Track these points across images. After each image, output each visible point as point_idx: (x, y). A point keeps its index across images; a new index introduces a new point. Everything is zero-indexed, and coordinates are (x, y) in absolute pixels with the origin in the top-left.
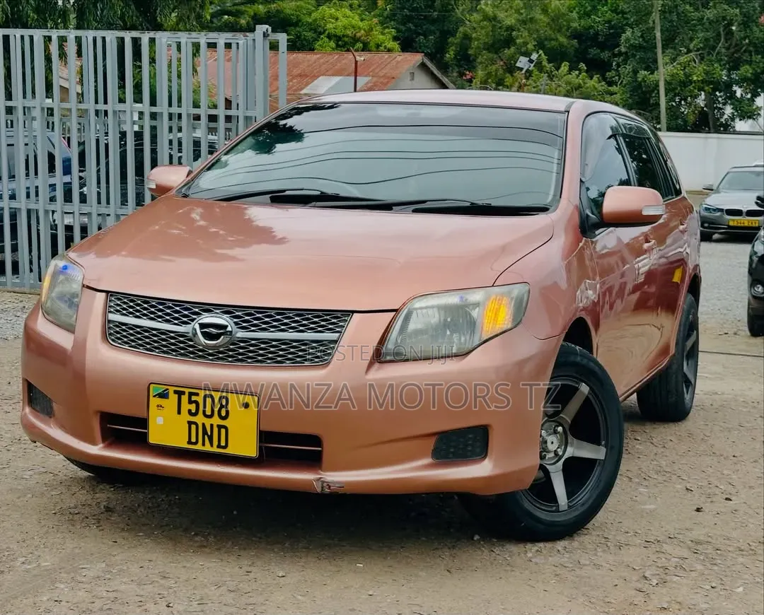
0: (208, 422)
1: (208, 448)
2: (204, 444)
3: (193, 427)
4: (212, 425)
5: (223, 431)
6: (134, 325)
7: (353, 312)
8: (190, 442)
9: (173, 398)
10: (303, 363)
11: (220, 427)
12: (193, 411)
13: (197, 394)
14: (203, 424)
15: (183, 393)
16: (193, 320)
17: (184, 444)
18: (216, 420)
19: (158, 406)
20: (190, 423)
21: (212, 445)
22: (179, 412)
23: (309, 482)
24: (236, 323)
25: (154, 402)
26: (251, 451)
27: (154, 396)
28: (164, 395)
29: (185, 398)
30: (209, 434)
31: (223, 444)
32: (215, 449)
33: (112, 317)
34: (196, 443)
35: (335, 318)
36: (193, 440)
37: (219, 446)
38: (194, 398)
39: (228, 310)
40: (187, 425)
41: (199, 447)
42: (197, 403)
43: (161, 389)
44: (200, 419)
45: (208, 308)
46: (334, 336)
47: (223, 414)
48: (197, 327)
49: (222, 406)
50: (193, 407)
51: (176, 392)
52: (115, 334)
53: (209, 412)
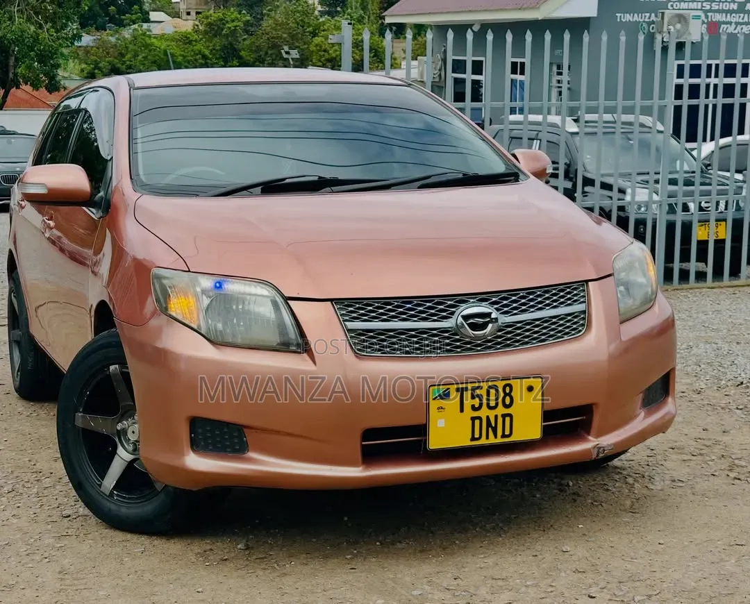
0: (492, 414)
1: (492, 440)
2: (487, 438)
3: (477, 422)
4: (496, 417)
5: (508, 419)
6: (382, 330)
7: (587, 281)
8: (473, 439)
9: (454, 395)
10: (563, 337)
11: (504, 416)
12: (477, 406)
14: (488, 417)
16: (453, 313)
17: (466, 442)
18: (501, 410)
19: (438, 408)
20: (473, 419)
21: (496, 437)
22: (462, 410)
23: (588, 451)
24: (497, 310)
25: (434, 405)
26: (535, 433)
27: (434, 399)
28: (446, 395)
30: (493, 425)
31: (507, 432)
32: (499, 440)
34: (479, 438)
35: (573, 290)
36: (477, 435)
37: (504, 436)
39: (482, 297)
40: (471, 422)
41: (483, 441)
44: (484, 412)
45: (462, 299)
46: (581, 307)
47: (508, 401)
48: (460, 319)
49: (506, 394)
50: (476, 402)
53: (493, 403)
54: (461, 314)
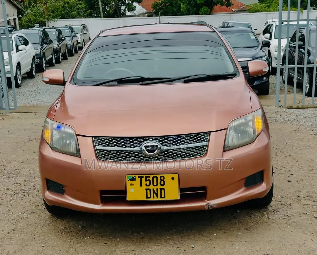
0: (155, 188)
1: (156, 199)
2: (154, 197)
3: (148, 191)
4: (157, 189)
5: (163, 191)
6: (110, 150)
7: (210, 132)
8: (147, 198)
9: (138, 180)
10: (193, 157)
11: (161, 189)
12: (148, 184)
13: (149, 177)
14: (153, 190)
15: (143, 177)
16: (141, 145)
17: (144, 199)
18: (159, 187)
19: (131, 184)
20: (147, 190)
21: (158, 197)
22: (141, 185)
23: (203, 206)
24: (161, 144)
25: (128, 183)
26: (177, 197)
27: (128, 180)
28: (133, 179)
29: (144, 179)
30: (156, 193)
31: (163, 196)
32: (159, 199)
33: (98, 148)
34: (150, 198)
35: (204, 136)
36: (149, 196)
37: (161, 197)
38: (148, 179)
39: (156, 138)
40: (146, 190)
41: (152, 199)
42: (149, 181)
43: (132, 176)
44: (151, 187)
45: (146, 139)
46: (205, 143)
47: (162, 183)
48: (143, 148)
49: (161, 180)
50: (148, 183)
51: (139, 177)
52: (101, 155)
53: (155, 184)
54: (144, 145)
